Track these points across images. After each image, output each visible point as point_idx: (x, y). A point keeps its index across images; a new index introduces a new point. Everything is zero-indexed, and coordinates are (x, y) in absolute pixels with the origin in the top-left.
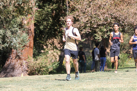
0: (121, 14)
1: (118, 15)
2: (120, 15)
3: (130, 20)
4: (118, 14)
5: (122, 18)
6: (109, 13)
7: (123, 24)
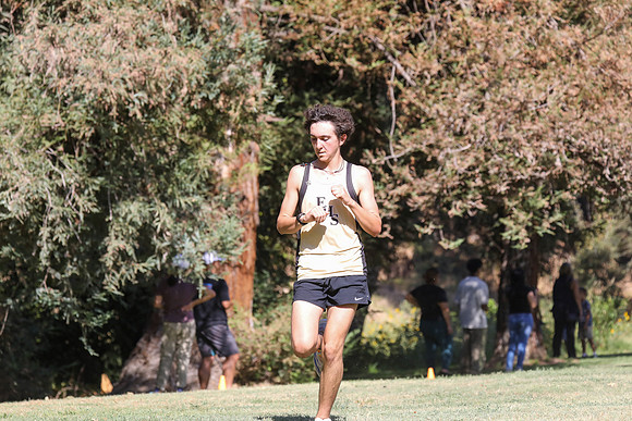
0: (607, 140)
1: (593, 144)
2: (602, 142)
4: (594, 140)
5: (610, 153)
6: (560, 136)
7: (616, 179)
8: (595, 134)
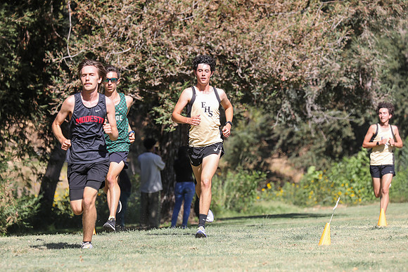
0: (239, 45)
1: (229, 49)
2: (236, 47)
3: (269, 64)
4: (229, 46)
5: (242, 56)
6: (202, 42)
7: (246, 77)
8: (231, 40)
